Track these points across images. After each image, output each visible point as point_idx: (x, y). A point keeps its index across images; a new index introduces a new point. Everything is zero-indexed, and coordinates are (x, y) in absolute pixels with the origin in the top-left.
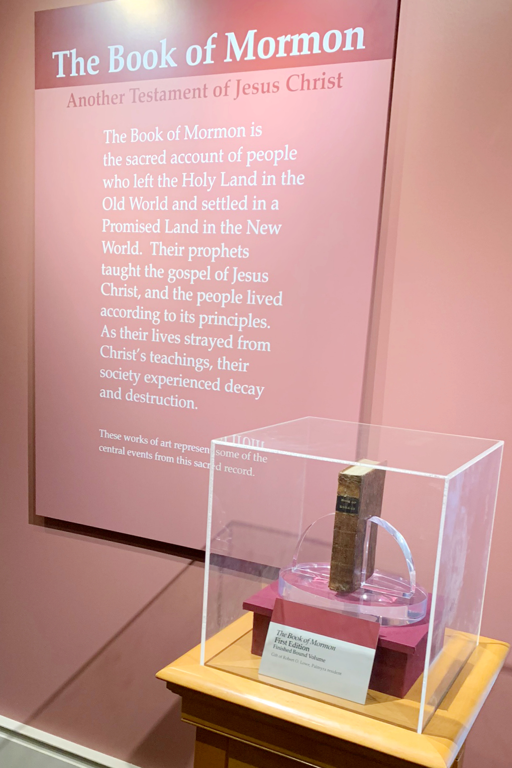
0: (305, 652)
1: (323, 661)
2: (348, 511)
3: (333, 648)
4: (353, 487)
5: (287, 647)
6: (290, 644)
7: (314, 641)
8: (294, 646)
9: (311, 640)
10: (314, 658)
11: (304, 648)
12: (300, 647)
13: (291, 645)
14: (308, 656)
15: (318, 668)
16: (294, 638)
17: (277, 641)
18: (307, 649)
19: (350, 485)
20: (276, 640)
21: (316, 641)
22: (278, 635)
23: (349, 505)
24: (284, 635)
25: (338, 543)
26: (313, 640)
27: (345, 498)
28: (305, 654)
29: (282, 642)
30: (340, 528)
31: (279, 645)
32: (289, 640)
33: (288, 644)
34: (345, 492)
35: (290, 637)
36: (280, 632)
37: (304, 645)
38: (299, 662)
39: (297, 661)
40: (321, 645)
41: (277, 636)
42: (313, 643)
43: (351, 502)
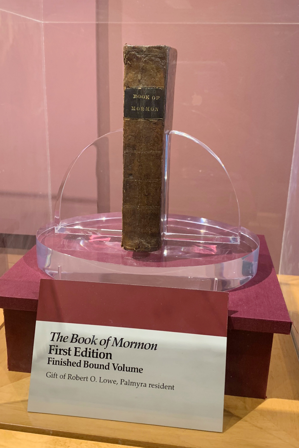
0: (104, 362)
1: (140, 371)
2: (147, 115)
3: (153, 347)
4: (152, 68)
5: (73, 359)
6: (76, 351)
7: (118, 340)
8: (84, 354)
9: (112, 340)
10: (123, 368)
11: (102, 356)
12: (95, 355)
13: (78, 354)
14: (111, 366)
15: (133, 384)
16: (81, 341)
17: (53, 352)
18: (109, 356)
19: (148, 67)
20: (51, 350)
21: (122, 339)
22: (52, 340)
23: (148, 103)
24: (63, 339)
25: (133, 172)
26: (116, 339)
27: (140, 92)
28: (105, 364)
29: (62, 352)
30: (134, 147)
31: (58, 357)
32: (73, 346)
33: (72, 352)
34: (139, 81)
35: (74, 340)
36: (56, 336)
37: (102, 349)
38: (98, 379)
39: (93, 379)
40: (130, 344)
41: (52, 343)
42: (117, 345)
43: (150, 98)
